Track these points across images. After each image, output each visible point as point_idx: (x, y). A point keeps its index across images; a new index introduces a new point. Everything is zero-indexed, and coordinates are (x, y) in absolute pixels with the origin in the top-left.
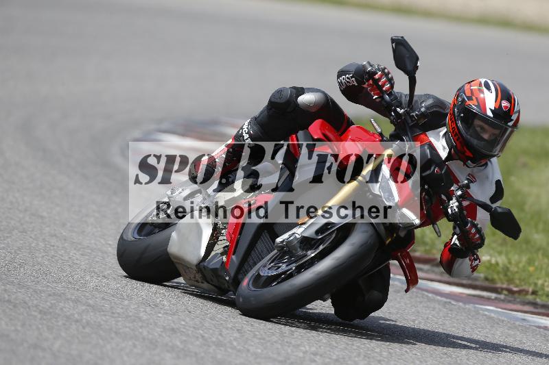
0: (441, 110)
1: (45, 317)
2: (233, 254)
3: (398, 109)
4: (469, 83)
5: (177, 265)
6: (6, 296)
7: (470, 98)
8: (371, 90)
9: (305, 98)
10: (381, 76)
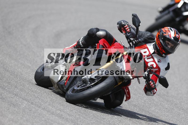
2: (68, 81)
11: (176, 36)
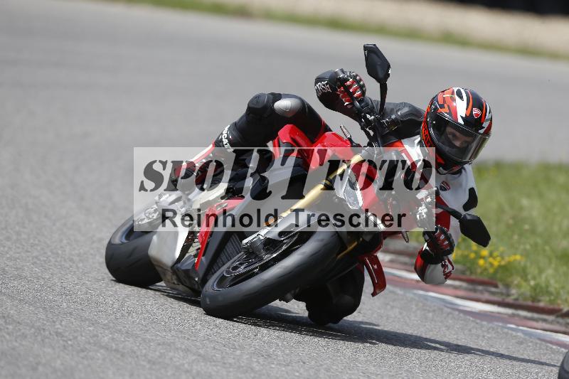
0: (416, 119)
1: (154, 367)
3: (368, 116)
4: (443, 92)
5: (157, 268)
6: (114, 345)
7: (442, 106)
8: (343, 97)
9: (282, 104)
10: (353, 83)
11: (472, 112)
